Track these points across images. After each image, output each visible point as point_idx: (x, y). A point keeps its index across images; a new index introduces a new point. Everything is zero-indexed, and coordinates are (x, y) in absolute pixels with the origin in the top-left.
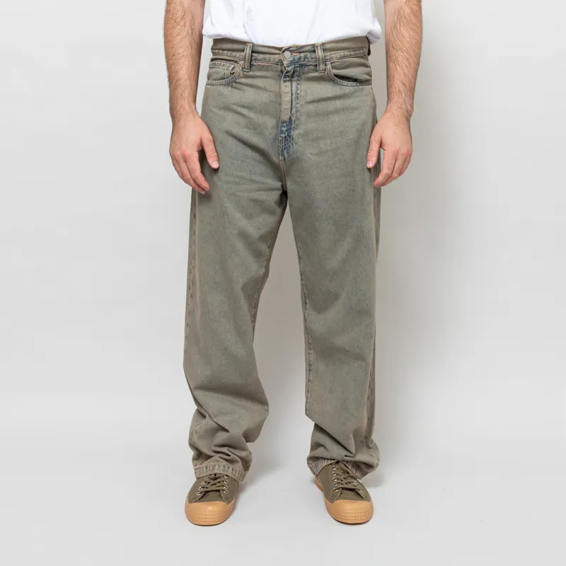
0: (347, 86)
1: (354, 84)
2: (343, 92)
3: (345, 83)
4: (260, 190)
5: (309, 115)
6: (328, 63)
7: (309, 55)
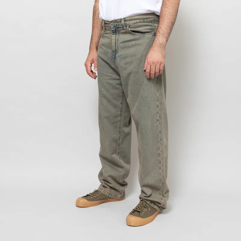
0: (137, 35)
1: (141, 34)
2: (134, 38)
3: (136, 34)
4: (110, 79)
5: (122, 48)
6: (128, 26)
7: (119, 23)
